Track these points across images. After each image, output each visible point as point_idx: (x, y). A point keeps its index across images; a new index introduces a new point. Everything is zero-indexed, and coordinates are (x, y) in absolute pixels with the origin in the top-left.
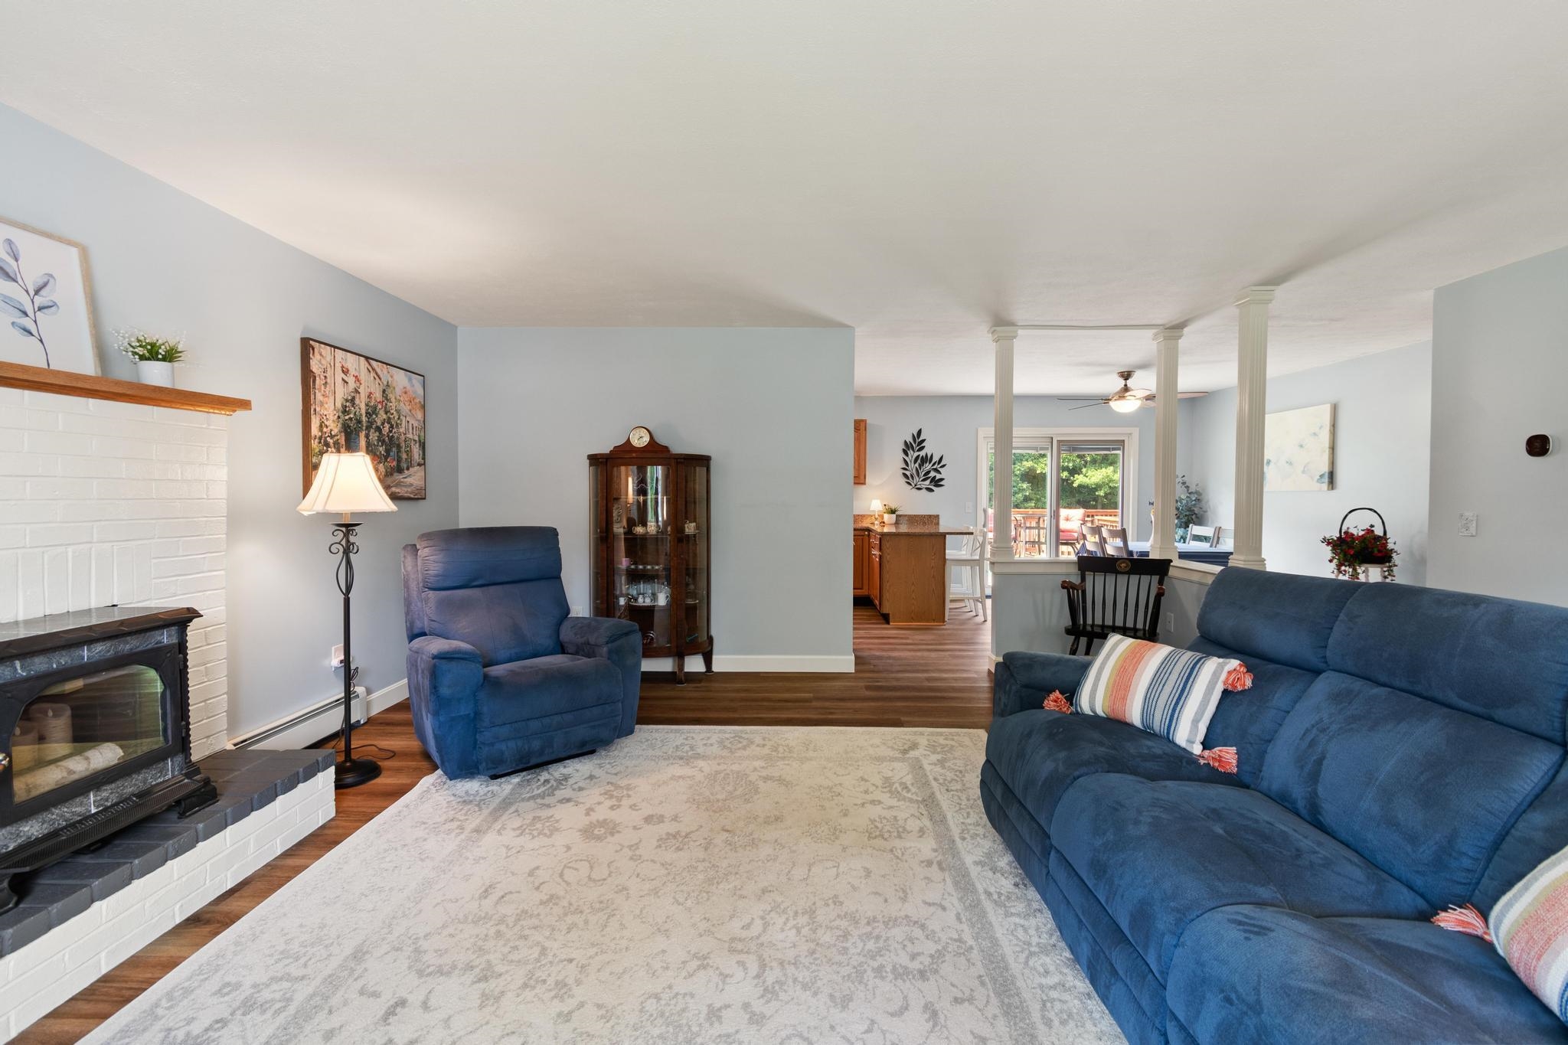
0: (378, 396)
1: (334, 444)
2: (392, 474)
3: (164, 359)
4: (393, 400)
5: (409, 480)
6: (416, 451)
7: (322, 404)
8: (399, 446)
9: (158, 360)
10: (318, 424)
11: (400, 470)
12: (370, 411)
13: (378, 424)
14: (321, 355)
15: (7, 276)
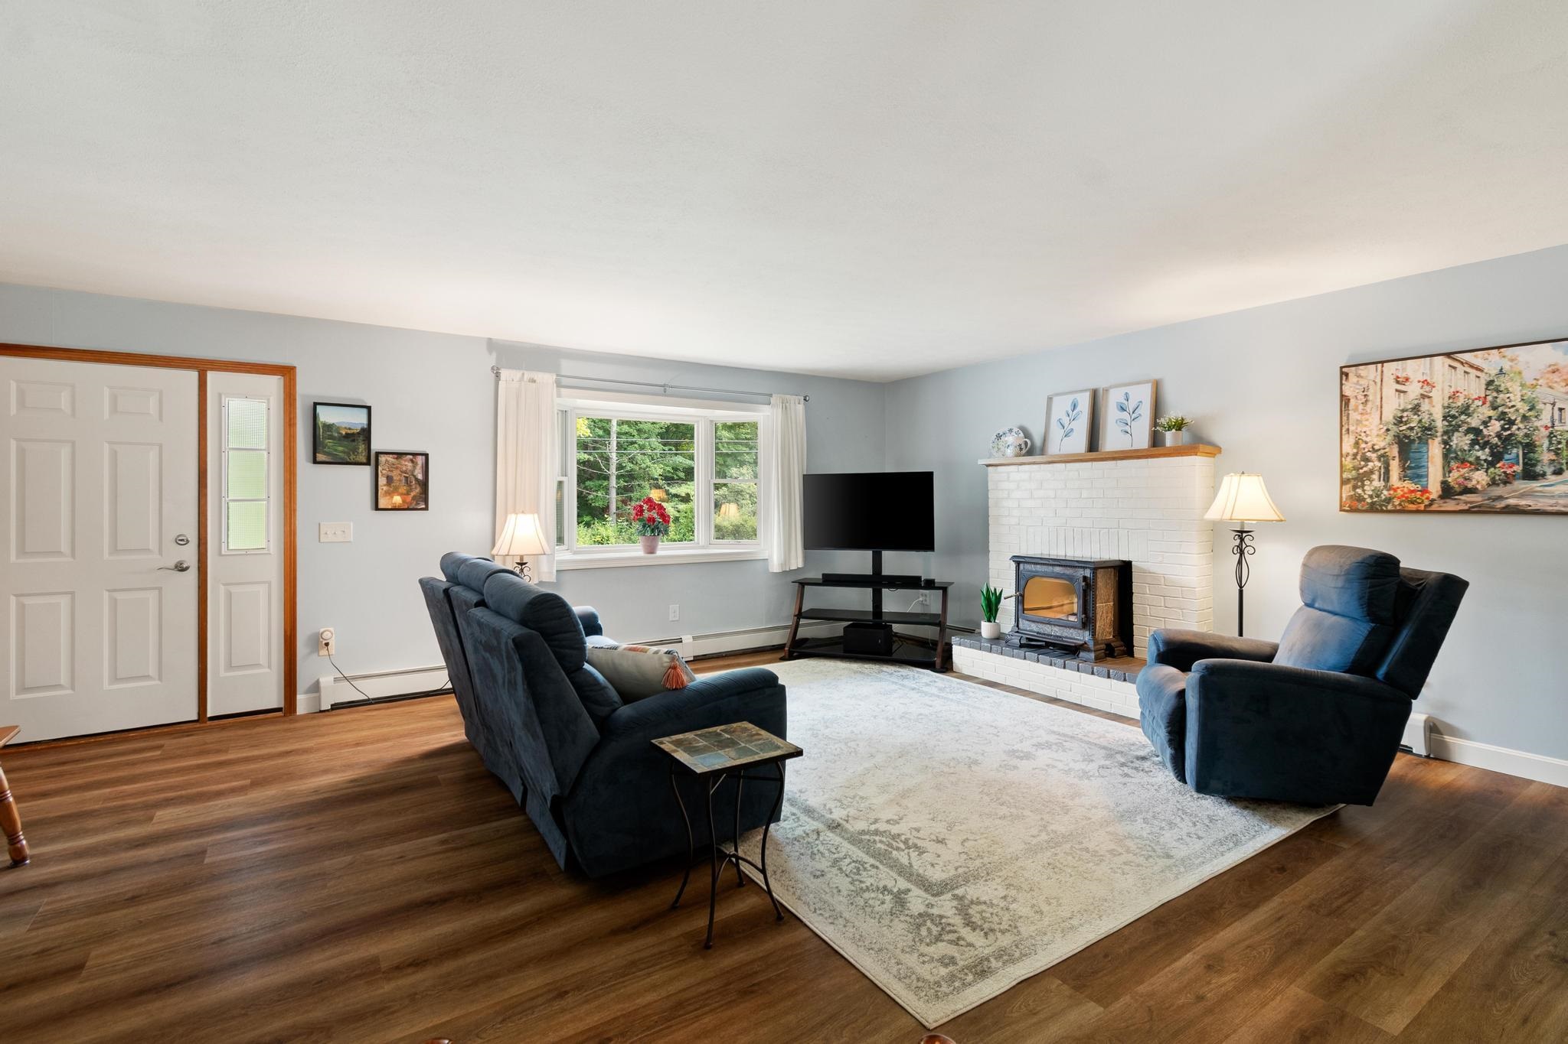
0: (1476, 391)
1: (1380, 457)
2: (1507, 483)
3: (1176, 429)
4: (1515, 389)
5: (1563, 489)
7: (1359, 423)
8: (1530, 447)
10: (1354, 441)
11: (1533, 476)
12: (1453, 412)
13: (1473, 425)
14: (1359, 376)
15: (1123, 409)
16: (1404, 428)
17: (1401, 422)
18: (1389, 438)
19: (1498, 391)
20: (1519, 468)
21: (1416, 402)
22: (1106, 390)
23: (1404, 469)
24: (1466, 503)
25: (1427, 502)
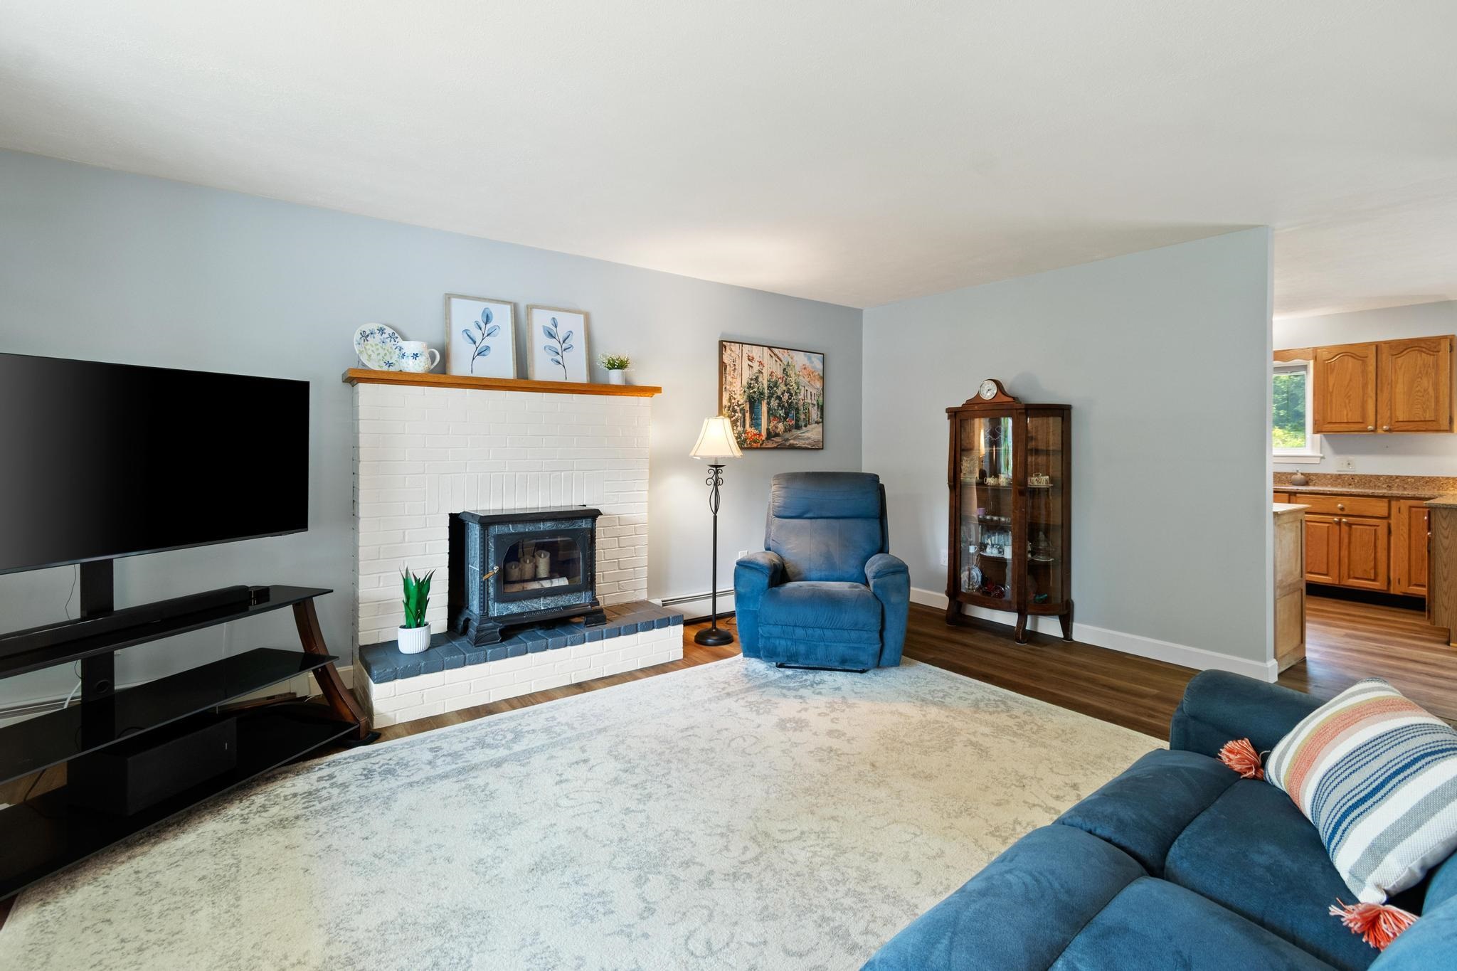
0: (779, 373)
1: (741, 410)
2: (790, 431)
3: (618, 368)
4: (793, 375)
5: (807, 435)
6: (814, 414)
7: (731, 383)
8: (797, 410)
9: (615, 369)
10: (728, 397)
11: (798, 427)
12: (771, 385)
13: (779, 394)
14: (731, 350)
15: (551, 336)
16: (751, 391)
17: (750, 387)
18: (745, 397)
19: (787, 376)
20: (793, 422)
21: (757, 375)
22: (530, 308)
23: (752, 419)
24: (776, 442)
25: (761, 442)
